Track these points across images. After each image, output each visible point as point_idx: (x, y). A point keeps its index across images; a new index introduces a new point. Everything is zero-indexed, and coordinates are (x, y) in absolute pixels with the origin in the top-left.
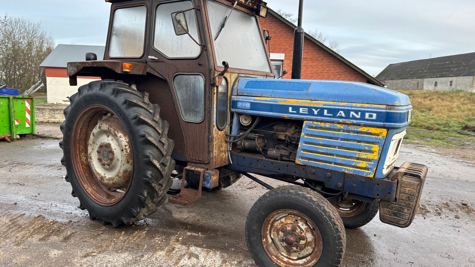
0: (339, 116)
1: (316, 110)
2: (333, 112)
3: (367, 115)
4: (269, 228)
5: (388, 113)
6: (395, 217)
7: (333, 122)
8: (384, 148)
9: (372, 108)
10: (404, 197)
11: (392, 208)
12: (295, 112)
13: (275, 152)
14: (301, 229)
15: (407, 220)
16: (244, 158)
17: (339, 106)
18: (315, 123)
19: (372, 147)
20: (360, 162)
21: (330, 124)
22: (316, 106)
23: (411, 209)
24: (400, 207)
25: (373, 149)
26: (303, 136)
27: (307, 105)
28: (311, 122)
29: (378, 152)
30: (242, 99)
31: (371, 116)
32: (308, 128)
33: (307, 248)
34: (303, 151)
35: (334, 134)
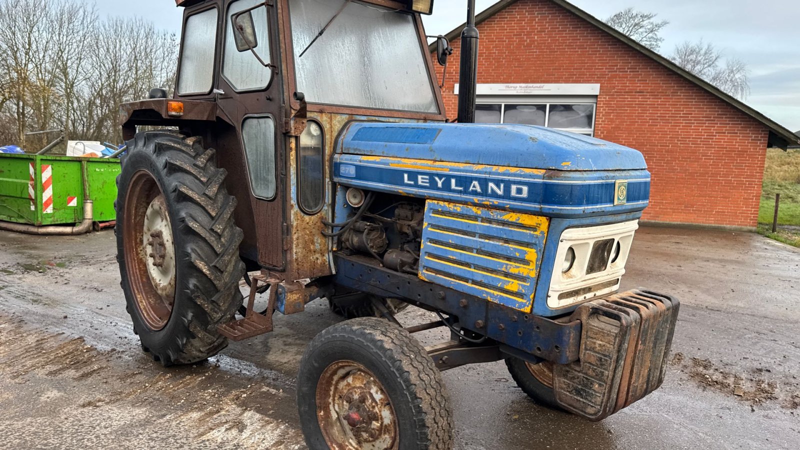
0: (472, 191)
1: (440, 179)
2: (464, 182)
3: (514, 188)
4: (332, 393)
5: (545, 184)
6: (579, 398)
7: (465, 203)
8: (545, 255)
9: (521, 176)
10: (593, 358)
11: (573, 378)
12: (412, 183)
13: (394, 256)
14: (374, 400)
15: (599, 407)
16: (353, 265)
17: (472, 172)
18: (441, 203)
19: (526, 253)
20: (509, 282)
21: (461, 205)
22: (439, 172)
23: (606, 384)
24: (587, 378)
25: (527, 257)
26: (427, 228)
27: (428, 171)
28: (436, 202)
29: (535, 262)
30: (346, 160)
31: (519, 191)
32: (433, 213)
33: (383, 437)
34: (428, 256)
35: (469, 225)
